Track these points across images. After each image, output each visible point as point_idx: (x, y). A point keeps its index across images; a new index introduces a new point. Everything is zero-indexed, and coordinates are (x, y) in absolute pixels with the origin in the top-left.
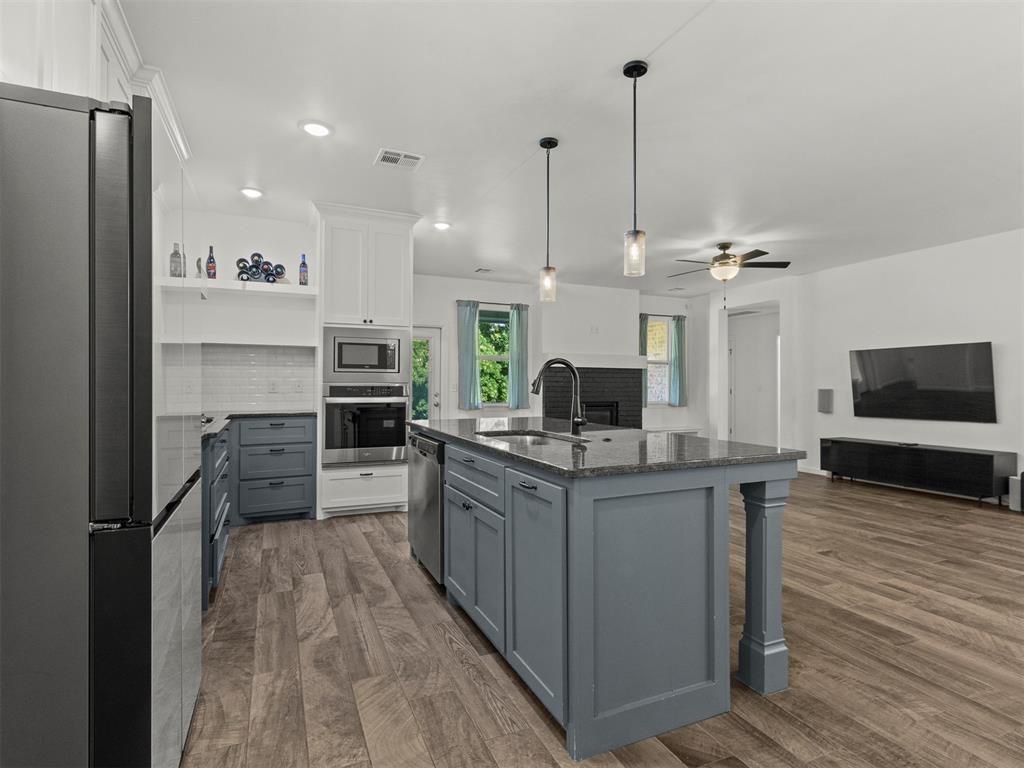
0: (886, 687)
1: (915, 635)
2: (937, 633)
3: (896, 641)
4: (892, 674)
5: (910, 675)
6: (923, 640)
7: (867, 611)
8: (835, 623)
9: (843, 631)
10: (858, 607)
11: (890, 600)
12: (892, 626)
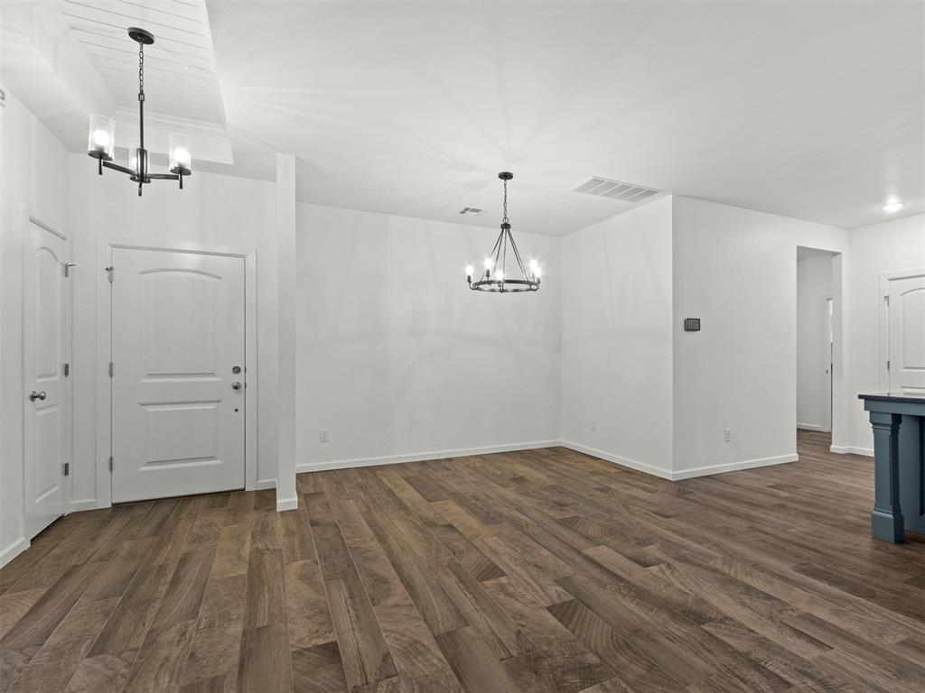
0: (815, 538)
1: (792, 572)
2: (775, 575)
3: (809, 567)
4: (812, 546)
5: (799, 546)
6: (786, 568)
7: (839, 598)
8: (864, 581)
9: (855, 574)
10: (850, 602)
11: (815, 614)
12: (813, 580)
